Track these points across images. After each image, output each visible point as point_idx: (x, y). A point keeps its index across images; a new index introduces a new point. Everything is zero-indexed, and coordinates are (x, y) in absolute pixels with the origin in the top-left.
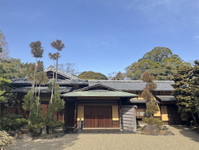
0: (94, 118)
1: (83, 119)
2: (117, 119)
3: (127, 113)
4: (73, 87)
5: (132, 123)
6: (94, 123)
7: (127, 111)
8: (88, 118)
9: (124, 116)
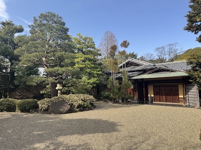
0: (162, 95)
1: (153, 96)
2: (182, 96)
3: (191, 91)
4: (144, 71)
5: (196, 99)
6: (162, 99)
7: (191, 89)
8: (157, 95)
9: (189, 93)
